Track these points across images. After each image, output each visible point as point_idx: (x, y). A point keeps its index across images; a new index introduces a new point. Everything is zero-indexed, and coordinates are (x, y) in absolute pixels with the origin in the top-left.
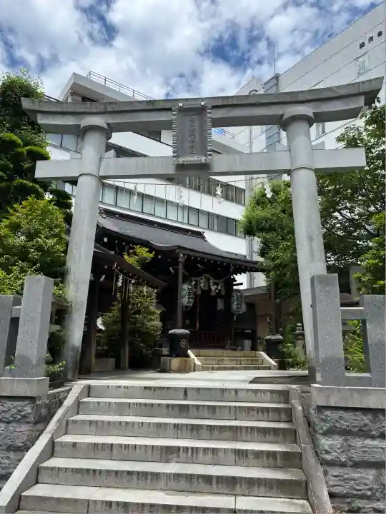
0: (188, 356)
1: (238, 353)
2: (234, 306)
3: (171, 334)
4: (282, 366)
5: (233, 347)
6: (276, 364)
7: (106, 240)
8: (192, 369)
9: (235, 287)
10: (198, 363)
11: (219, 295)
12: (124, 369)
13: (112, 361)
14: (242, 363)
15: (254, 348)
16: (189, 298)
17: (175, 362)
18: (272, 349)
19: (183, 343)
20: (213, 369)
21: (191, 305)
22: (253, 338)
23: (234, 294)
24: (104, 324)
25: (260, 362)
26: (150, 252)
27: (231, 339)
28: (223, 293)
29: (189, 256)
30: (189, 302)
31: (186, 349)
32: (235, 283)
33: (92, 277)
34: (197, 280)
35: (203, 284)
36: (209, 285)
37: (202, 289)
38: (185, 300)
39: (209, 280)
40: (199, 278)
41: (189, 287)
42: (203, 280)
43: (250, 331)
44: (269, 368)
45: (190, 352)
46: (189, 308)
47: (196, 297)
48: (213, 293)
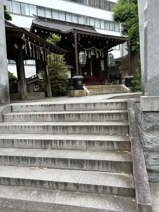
0: (83, 89)
1: (111, 85)
2: (109, 63)
3: (74, 79)
4: (133, 91)
5: (109, 84)
6: (129, 90)
7: (36, 31)
8: (86, 95)
9: (109, 53)
10: (88, 91)
11: (100, 58)
12: (50, 97)
13: (43, 93)
14: (112, 91)
15: (120, 83)
16: (83, 60)
17: (77, 92)
18: (128, 83)
19: (80, 83)
20: (97, 94)
21: (85, 64)
22: (120, 78)
23: (109, 56)
25: (122, 89)
26: (59, 35)
27: (107, 80)
28: (103, 57)
29: (81, 35)
30: (83, 62)
31: (82, 86)
32: (109, 50)
33: (16, 46)
34: (88, 50)
35: (92, 52)
36: (95, 53)
37: (91, 55)
38: (81, 61)
39: (95, 50)
40: (89, 49)
41: (83, 54)
42: (92, 50)
43: (118, 76)
44: (126, 92)
45: (84, 87)
46: (84, 65)
47: (88, 59)
48: (97, 57)
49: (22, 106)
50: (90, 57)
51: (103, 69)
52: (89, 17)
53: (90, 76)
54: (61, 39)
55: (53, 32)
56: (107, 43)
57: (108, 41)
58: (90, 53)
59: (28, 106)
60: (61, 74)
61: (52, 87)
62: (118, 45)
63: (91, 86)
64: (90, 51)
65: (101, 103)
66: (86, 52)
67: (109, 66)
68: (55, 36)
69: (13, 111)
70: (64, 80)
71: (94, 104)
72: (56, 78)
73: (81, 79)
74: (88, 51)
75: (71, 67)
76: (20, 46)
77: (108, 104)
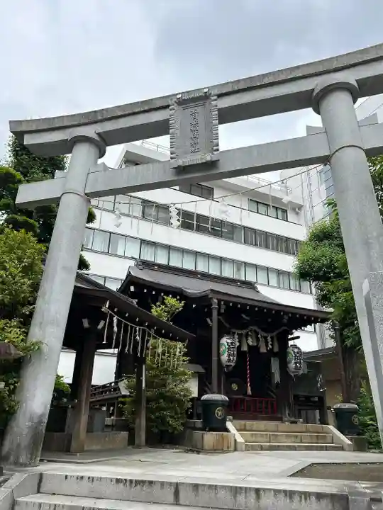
0: (227, 430)
1: (301, 425)
2: (292, 365)
3: (204, 401)
4: (360, 446)
5: (293, 419)
6: (350, 443)
7: (132, 289)
8: (232, 448)
9: (291, 343)
10: (240, 439)
11: (271, 353)
12: (139, 447)
13: (125, 434)
14: (304, 441)
15: (324, 421)
16: (229, 355)
17: (210, 438)
18: (345, 422)
19: (219, 412)
20: (262, 448)
21: (233, 364)
22: (321, 405)
23: (290, 350)
24: (128, 387)
25: (329, 439)
27: (289, 408)
28: (276, 349)
29: (227, 303)
30: (229, 361)
31: (224, 421)
32: (290, 337)
33: (86, 323)
34: (242, 334)
35: (249, 338)
36: (258, 340)
37: (248, 344)
38: (224, 358)
39: (257, 334)
40: (244, 332)
41: (229, 341)
42: (250, 333)
43: (316, 399)
44: (342, 449)
45: (229, 425)
46: (231, 368)
47: (240, 354)
48: (263, 350)
49: (66, 477)
50: (245, 348)
51: (277, 378)
52: (245, 263)
53: (245, 394)
54: (183, 307)
55: (167, 293)
56: (285, 321)
57: (286, 317)
58: (247, 340)
59: (82, 478)
60: (173, 387)
61: (148, 419)
62: (311, 325)
63: (249, 423)
64: (247, 335)
65: (277, 492)
66: (236, 336)
67: (293, 375)
68: (170, 300)
69: (41, 491)
70: (180, 402)
71: (257, 491)
72: (162, 396)
73: (222, 404)
74: (240, 336)
75: (200, 369)
76: (95, 322)
77: (297, 498)
